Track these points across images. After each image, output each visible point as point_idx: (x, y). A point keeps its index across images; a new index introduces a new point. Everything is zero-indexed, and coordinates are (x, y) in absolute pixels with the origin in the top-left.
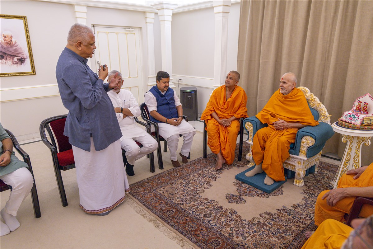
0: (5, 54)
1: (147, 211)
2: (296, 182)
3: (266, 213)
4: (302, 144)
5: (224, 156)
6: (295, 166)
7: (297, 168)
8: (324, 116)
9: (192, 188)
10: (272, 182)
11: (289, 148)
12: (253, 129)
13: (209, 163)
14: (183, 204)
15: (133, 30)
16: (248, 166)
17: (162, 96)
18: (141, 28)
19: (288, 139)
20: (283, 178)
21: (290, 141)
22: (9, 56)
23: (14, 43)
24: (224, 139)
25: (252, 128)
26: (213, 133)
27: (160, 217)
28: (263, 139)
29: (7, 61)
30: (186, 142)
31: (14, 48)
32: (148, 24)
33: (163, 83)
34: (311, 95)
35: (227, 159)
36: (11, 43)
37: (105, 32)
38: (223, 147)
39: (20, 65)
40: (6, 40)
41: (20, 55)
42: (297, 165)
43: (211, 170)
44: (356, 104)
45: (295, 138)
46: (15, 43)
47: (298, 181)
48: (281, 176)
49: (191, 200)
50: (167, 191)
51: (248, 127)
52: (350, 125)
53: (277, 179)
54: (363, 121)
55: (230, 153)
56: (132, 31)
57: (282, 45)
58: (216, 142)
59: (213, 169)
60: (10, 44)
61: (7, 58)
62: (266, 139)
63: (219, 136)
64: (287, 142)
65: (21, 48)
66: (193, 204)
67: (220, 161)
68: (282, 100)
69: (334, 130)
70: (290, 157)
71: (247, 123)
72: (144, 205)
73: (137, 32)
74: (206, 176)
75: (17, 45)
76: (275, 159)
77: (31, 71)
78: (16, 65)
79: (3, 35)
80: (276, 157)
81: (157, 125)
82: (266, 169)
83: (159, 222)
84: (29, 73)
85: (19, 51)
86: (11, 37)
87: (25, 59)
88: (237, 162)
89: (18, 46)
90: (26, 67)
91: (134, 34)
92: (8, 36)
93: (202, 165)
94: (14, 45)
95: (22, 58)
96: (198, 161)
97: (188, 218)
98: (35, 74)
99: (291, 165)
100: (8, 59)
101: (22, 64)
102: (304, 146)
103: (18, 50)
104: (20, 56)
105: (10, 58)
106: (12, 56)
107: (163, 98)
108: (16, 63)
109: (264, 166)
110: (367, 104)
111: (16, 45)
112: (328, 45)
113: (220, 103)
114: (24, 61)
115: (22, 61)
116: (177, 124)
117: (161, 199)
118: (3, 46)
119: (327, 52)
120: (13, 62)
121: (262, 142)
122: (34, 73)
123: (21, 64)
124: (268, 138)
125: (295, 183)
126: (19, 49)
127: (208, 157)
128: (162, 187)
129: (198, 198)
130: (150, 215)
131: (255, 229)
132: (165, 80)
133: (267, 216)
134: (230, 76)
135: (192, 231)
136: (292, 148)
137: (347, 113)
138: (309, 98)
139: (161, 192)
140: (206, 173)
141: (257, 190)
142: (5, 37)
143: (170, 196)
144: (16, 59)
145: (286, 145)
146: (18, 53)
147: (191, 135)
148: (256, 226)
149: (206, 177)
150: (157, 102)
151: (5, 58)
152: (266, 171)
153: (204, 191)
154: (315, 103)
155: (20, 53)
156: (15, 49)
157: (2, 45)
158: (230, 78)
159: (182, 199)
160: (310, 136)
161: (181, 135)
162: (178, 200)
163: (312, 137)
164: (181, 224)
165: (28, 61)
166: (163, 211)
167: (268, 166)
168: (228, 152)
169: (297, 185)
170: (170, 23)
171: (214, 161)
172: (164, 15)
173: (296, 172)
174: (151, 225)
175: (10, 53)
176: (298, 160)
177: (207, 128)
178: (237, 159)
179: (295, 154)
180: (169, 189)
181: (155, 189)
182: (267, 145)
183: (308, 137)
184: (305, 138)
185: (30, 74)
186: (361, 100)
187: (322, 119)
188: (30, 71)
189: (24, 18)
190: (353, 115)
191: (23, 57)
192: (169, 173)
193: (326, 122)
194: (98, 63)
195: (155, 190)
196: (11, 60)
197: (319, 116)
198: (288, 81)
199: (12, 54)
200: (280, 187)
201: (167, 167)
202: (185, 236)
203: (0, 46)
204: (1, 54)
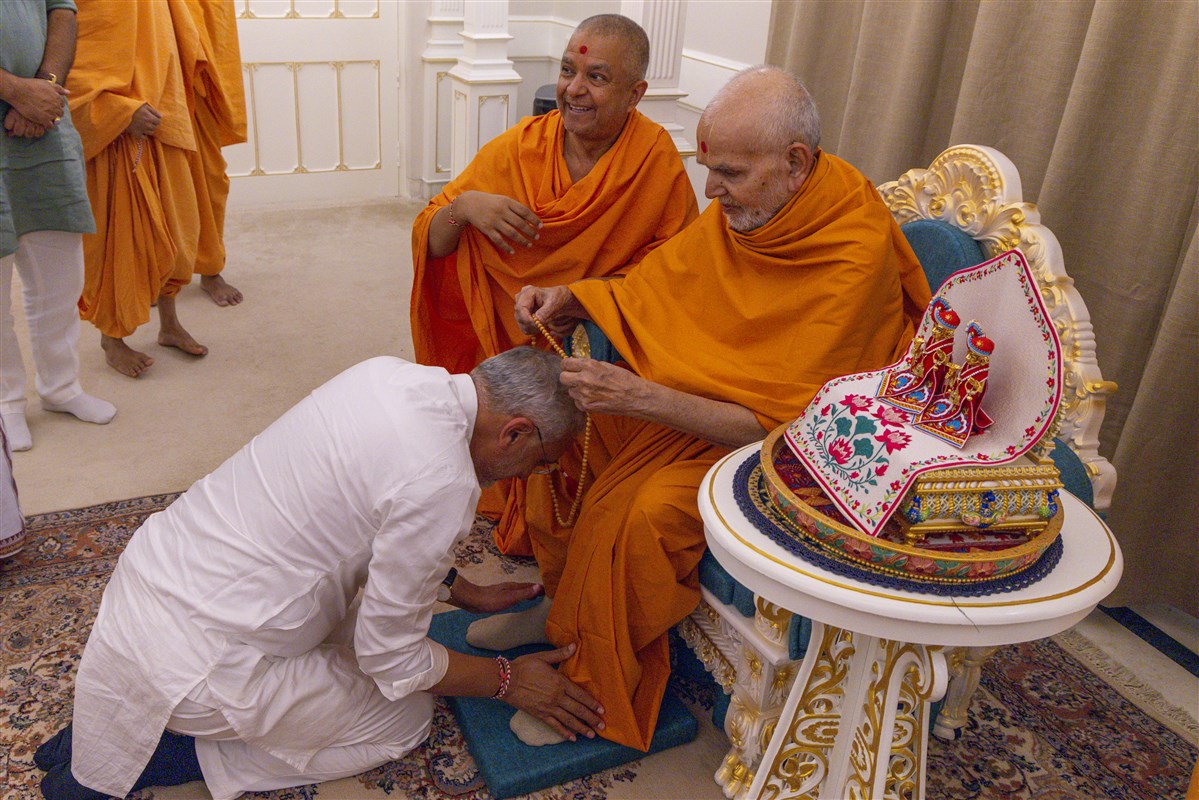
2: (732, 773)
6: (734, 673)
7: (739, 692)
34: (1013, 216)
42: (744, 671)
47: (739, 772)
54: (915, 498)
99: (723, 658)
134: (590, 61)
138: (996, 235)
141: (454, 750)
169: (729, 790)
179: (732, 601)
200: (610, 775)
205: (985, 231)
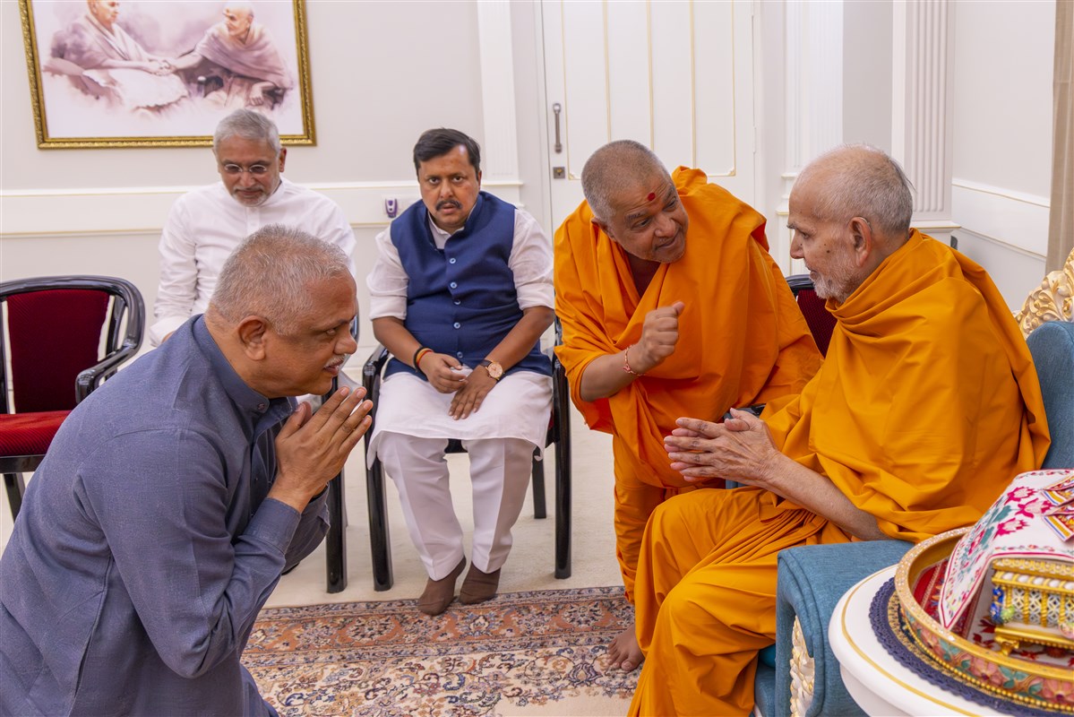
0: (228, 72)
22: (238, 80)
23: (256, 36)
29: (231, 96)
31: (257, 53)
36: (246, 38)
39: (269, 110)
40: (235, 28)
41: (271, 77)
46: (261, 36)
60: (244, 39)
61: (233, 86)
65: (276, 53)
75: (266, 44)
77: (301, 133)
79: (228, 11)
85: (271, 62)
86: (250, 18)
87: (285, 90)
89: (268, 47)
90: (289, 117)
92: (239, 15)
94: (257, 42)
95: (277, 88)
98: (314, 144)
100: (236, 88)
101: (276, 106)
103: (266, 61)
104: (272, 80)
105: (242, 85)
106: (249, 80)
108: (257, 104)
111: (261, 43)
114: (282, 96)
115: (275, 96)
118: (224, 47)
120: (248, 99)
122: (308, 138)
123: (272, 108)
126: (272, 55)
142: (232, 18)
144: (257, 91)
146: (264, 70)
151: (226, 85)
155: (272, 71)
156: (259, 57)
157: (221, 44)
165: (294, 98)
175: (240, 70)
185: (296, 142)
188: (299, 129)
191: (280, 82)
196: (244, 94)
199: (248, 74)
203: (216, 46)
204: (216, 72)
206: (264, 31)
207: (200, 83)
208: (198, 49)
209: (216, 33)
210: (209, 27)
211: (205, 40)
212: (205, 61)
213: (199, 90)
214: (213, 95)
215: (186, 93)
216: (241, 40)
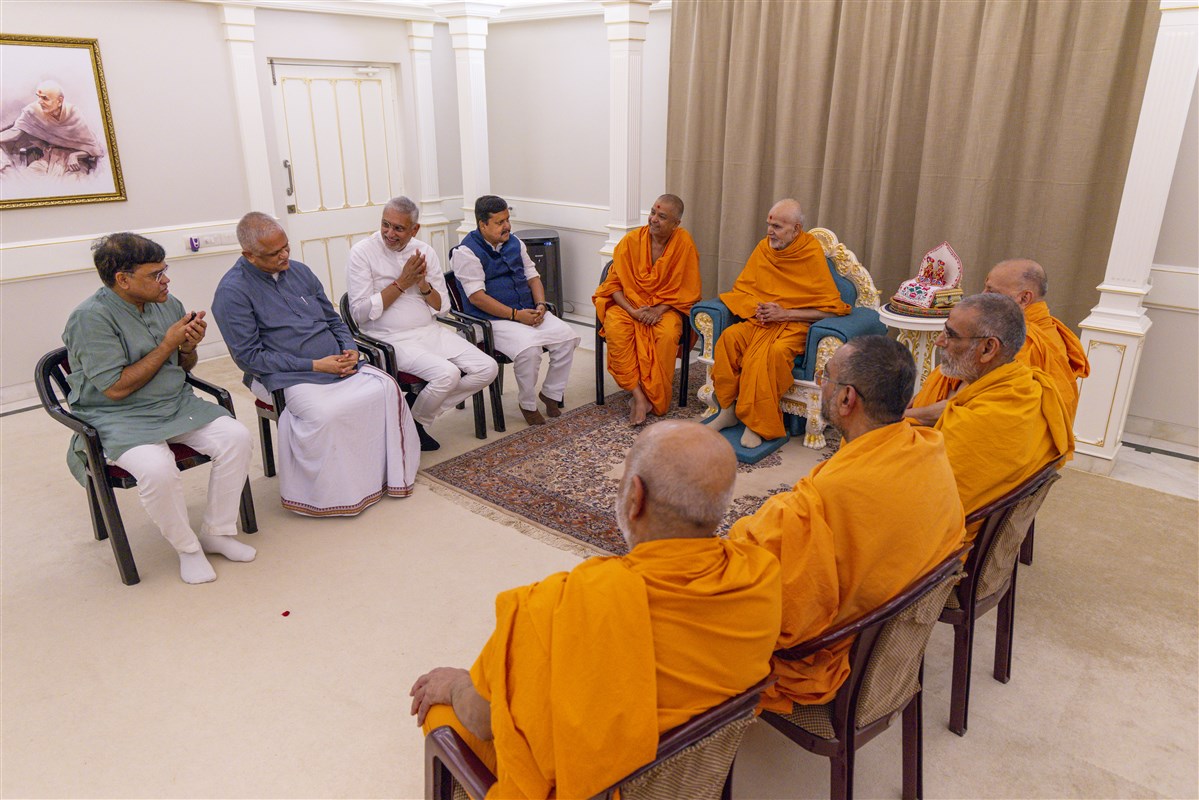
0: (47, 144)
1: (495, 508)
2: (810, 440)
3: (747, 498)
4: (819, 355)
5: (648, 394)
6: (805, 405)
7: (809, 409)
8: (867, 293)
9: (582, 463)
10: (758, 442)
11: (793, 365)
12: (714, 328)
13: (613, 414)
14: (570, 492)
15: (376, 70)
16: (703, 415)
17: (495, 255)
18: (396, 65)
19: (793, 346)
20: (782, 432)
21: (795, 350)
22: (56, 150)
23: (68, 113)
24: (648, 354)
25: (710, 325)
26: (620, 343)
27: (528, 517)
28: (737, 350)
29: (51, 164)
30: (556, 366)
31: (70, 128)
32: (417, 55)
33: (496, 226)
34: (838, 248)
35: (656, 403)
36: (59, 115)
37: (301, 79)
38: (645, 373)
39: (85, 174)
40: (48, 107)
41: (84, 147)
42: (809, 402)
43: (620, 427)
44: (925, 264)
45: (804, 344)
46: (72, 114)
47: (812, 439)
48: (775, 428)
49: (586, 484)
50: (528, 472)
51: (701, 323)
52: (911, 308)
53: (767, 433)
54: (935, 298)
55: (662, 386)
56: (374, 74)
57: (774, 125)
58: (627, 364)
59: (624, 425)
60: (57, 116)
61: (52, 156)
62: (742, 347)
63: (635, 349)
64: (789, 352)
65: (86, 127)
66: (593, 492)
67: (642, 407)
68: (775, 261)
69: (882, 320)
70: (795, 385)
71: (699, 316)
72: (485, 498)
73: (386, 76)
74: (610, 440)
75: (77, 120)
76: (764, 390)
77: (114, 191)
78: (74, 175)
79: (40, 92)
80: (765, 386)
81: (488, 326)
82: (745, 415)
83: (526, 524)
84: (109, 195)
85: (82, 136)
86: (61, 98)
87: (97, 157)
88: (677, 409)
89: (79, 122)
90: (101, 180)
91: (380, 81)
92: (50, 95)
93: (597, 419)
94: (69, 118)
95: (90, 156)
96: (586, 411)
97: (587, 515)
98: (126, 200)
99: (797, 403)
100: (54, 157)
101: (91, 171)
102: (824, 358)
103: (78, 134)
104: (84, 150)
105: (60, 155)
106: (65, 150)
107: (499, 260)
108: (76, 170)
109: (741, 408)
110: (944, 264)
111: (73, 119)
112: (877, 130)
113: (637, 270)
114: (95, 162)
115: (89, 163)
116: (535, 322)
117: (520, 486)
118: (40, 123)
119: (875, 146)
120: (66, 165)
121: (735, 356)
122: (121, 195)
123: (88, 173)
124: (746, 347)
125: (805, 444)
126: (83, 129)
127: (606, 400)
128: (513, 465)
129: (601, 480)
130: (504, 515)
131: (727, 523)
132: (499, 216)
133: (750, 502)
134: (661, 211)
135: (600, 534)
136: (798, 366)
137: (906, 284)
138: (835, 254)
139: (516, 475)
140: (609, 433)
142: (44, 98)
143: (538, 479)
144: (73, 159)
145: (786, 359)
146: (78, 142)
147: (568, 347)
148: (728, 518)
149: (610, 442)
150: (484, 269)
151: (46, 155)
152: (745, 421)
153: (611, 468)
154: (848, 264)
155: (84, 142)
156: (72, 131)
157: (37, 120)
158: (660, 215)
159: (566, 483)
160: (836, 336)
161: (545, 349)
162: (556, 486)
163: (838, 337)
164: (576, 524)
165: (105, 163)
166: (529, 506)
167: (749, 408)
168: (658, 386)
169: (811, 445)
170: (482, 54)
171: (623, 410)
172: (466, 34)
173: (809, 417)
174: (511, 529)
175: (58, 142)
176: (812, 391)
177: (603, 331)
178: (676, 403)
179: (805, 379)
180: (530, 467)
181: (498, 469)
182: (746, 362)
183: (831, 340)
184: (824, 341)
185: (111, 199)
186: (932, 255)
187: (862, 302)
188: (112, 189)
189: (90, 44)
190: (917, 288)
191: (92, 151)
192: (522, 438)
193: (871, 307)
194: (286, 164)
195: (499, 471)
196: (62, 161)
197: (856, 295)
198: (785, 222)
199: (64, 145)
200: (776, 452)
201: (515, 426)
202: (588, 541)
203: (34, 122)
204: (36, 144)
205: (831, 253)
206: (74, 110)
207: (22, 153)
208: (16, 125)
209: (32, 111)
210: (24, 106)
211: (22, 116)
212: (24, 134)
213: (21, 160)
214: (35, 164)
215: (10, 163)
216: (54, 117)
